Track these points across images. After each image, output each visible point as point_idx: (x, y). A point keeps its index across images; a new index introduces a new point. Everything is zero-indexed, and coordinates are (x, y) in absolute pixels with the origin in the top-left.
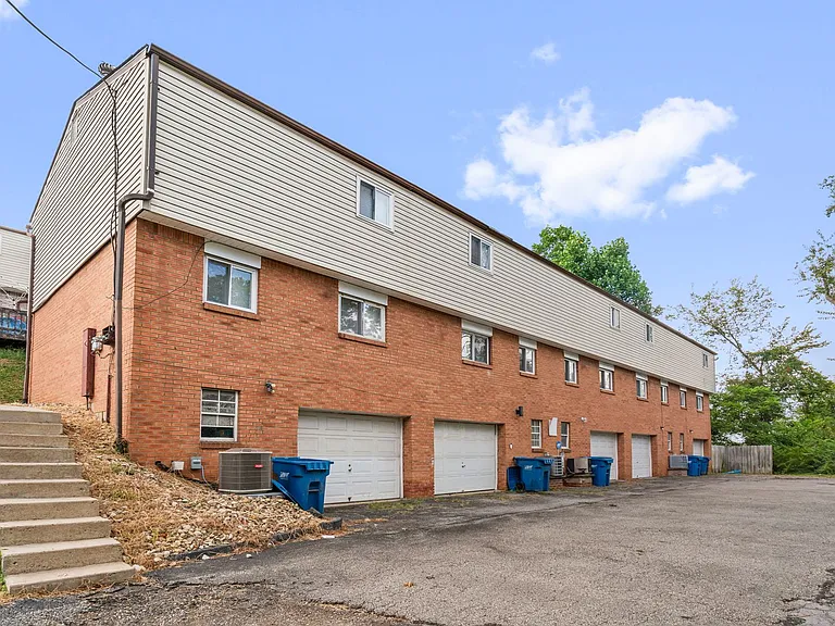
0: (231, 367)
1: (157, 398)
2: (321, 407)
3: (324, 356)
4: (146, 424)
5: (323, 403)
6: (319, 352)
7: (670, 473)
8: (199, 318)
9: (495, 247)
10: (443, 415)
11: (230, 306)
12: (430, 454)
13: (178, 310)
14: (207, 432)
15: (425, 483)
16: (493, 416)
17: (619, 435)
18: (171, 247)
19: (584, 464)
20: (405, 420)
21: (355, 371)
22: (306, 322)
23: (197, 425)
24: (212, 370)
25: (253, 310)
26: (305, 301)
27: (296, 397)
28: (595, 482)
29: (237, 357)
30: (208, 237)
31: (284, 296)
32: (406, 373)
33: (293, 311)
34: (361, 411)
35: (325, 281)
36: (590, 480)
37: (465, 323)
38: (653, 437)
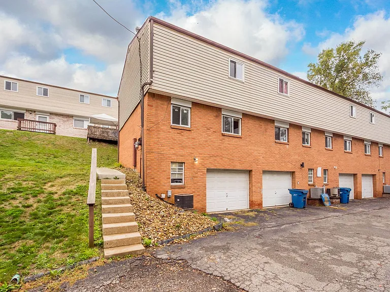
0: (182, 152)
1: (155, 167)
2: (215, 168)
3: (216, 144)
4: (152, 178)
5: (216, 166)
6: (214, 142)
7: (384, 195)
8: (170, 132)
9: (291, 82)
10: (267, 169)
11: (181, 125)
12: (261, 188)
13: (162, 129)
14: (173, 181)
15: (259, 202)
16: (289, 168)
17: (355, 175)
18: (159, 102)
19: (336, 192)
20: (250, 172)
21: (229, 150)
22: (209, 129)
23: (169, 178)
24: (174, 154)
25: (189, 126)
26: (208, 120)
27: (205, 164)
28: (341, 202)
29: (183, 147)
30: (172, 96)
31: (200, 118)
32: (251, 149)
33: (204, 125)
34: (231, 168)
35: (217, 110)
36: (339, 200)
37: (276, 123)
38: (374, 176)
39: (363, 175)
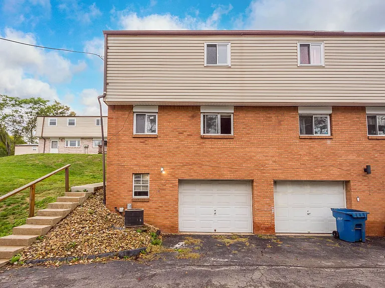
0: (146, 162)
1: (115, 180)
2: (191, 178)
3: (192, 150)
4: (112, 191)
5: (192, 176)
6: (189, 148)
8: (131, 142)
9: (327, 43)
11: (146, 133)
12: (271, 204)
13: (122, 140)
14: (137, 194)
18: (120, 113)
20: (252, 181)
21: (212, 156)
22: (182, 133)
23: (132, 191)
24: (136, 165)
25: (157, 133)
26: (181, 122)
27: (177, 174)
29: (147, 157)
30: (134, 104)
31: (170, 122)
32: (249, 152)
33: (174, 129)
34: (216, 178)
35: (193, 108)
37: (301, 110)
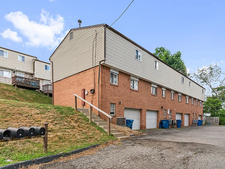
0: (115, 98)
2: (128, 107)
3: (128, 94)
7: (193, 125)
8: (110, 87)
9: (159, 63)
10: (148, 109)
11: (114, 83)
12: (145, 119)
13: (107, 85)
16: (157, 109)
17: (182, 114)
18: (106, 70)
19: (176, 122)
21: (133, 98)
22: (126, 86)
23: (110, 112)
24: (111, 99)
25: (117, 84)
26: (125, 81)
27: (124, 105)
28: (177, 127)
29: (115, 96)
31: (122, 80)
32: (142, 98)
33: (124, 84)
34: (134, 108)
35: (129, 76)
36: (176, 126)
37: (152, 84)
38: (189, 114)
39: (185, 114)
